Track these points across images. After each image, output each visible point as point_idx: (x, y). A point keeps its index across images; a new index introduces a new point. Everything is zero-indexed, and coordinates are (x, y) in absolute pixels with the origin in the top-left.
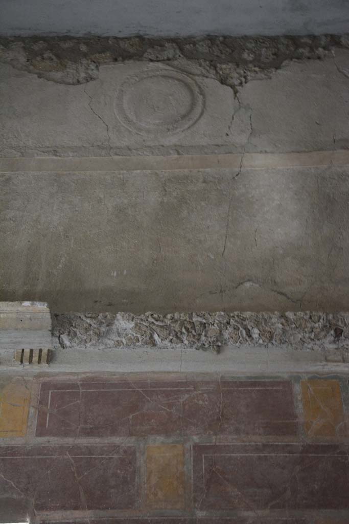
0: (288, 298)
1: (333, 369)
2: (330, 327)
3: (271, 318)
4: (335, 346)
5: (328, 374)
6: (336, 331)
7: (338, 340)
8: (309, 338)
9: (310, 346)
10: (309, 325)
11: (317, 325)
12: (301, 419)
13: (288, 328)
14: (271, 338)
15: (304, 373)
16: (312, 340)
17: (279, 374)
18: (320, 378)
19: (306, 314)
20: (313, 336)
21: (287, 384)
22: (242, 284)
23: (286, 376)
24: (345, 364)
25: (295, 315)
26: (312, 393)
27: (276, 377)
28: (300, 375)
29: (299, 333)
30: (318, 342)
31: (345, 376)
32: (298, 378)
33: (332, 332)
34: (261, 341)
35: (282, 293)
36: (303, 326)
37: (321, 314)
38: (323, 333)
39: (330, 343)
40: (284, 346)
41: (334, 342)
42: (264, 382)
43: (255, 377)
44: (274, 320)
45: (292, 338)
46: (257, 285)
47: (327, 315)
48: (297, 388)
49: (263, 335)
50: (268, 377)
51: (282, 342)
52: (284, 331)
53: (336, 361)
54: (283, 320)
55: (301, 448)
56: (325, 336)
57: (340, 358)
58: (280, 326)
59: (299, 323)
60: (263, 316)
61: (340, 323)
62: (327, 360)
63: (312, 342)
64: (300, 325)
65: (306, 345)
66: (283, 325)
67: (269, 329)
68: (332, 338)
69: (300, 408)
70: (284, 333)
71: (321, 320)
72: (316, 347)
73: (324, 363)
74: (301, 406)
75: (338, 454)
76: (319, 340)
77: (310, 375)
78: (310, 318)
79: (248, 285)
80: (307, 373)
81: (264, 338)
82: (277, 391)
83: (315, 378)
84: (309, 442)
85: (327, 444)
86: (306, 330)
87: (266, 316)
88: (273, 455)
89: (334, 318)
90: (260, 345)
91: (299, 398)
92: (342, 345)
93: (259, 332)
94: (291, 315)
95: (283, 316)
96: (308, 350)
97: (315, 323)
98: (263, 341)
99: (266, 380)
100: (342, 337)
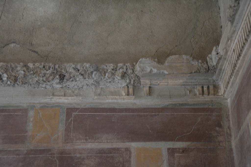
0: (39, 55)
1: (58, 101)
2: (56, 73)
3: (16, 67)
4: (60, 86)
5: (54, 104)
6: (60, 75)
7: (62, 82)
8: (43, 80)
9: (44, 86)
10: (43, 72)
11: (48, 72)
12: (30, 133)
13: (28, 74)
14: (16, 80)
15: (38, 103)
16: (44, 82)
17: (21, 104)
18: (48, 107)
19: (41, 65)
20: (45, 80)
21: (25, 111)
22: (8, 44)
23: (25, 105)
24: (65, 98)
25: (34, 65)
26: (41, 116)
27: (18, 106)
28: (35, 105)
29: (36, 77)
30: (49, 83)
31: (64, 105)
32: (33, 107)
33: (58, 77)
34: (9, 83)
35: (35, 52)
36: (39, 73)
37: (51, 65)
38: (51, 77)
39: (57, 84)
40: (26, 86)
41: (60, 83)
42: (9, 110)
43: (4, 107)
44: (19, 68)
45: (31, 80)
46: (19, 46)
47: (55, 65)
48: (31, 113)
49: (9, 78)
50: (12, 107)
51: (24, 83)
52: (25, 76)
53: (59, 96)
54: (25, 69)
55: (25, 152)
56: (53, 79)
57: (63, 93)
58: (23, 72)
59: (35, 70)
60: (11, 65)
61: (63, 71)
62: (53, 95)
63: (45, 83)
64: (36, 72)
65: (41, 85)
66: (24, 71)
67: (14, 75)
68: (58, 81)
69: (30, 126)
70: (24, 77)
71: (51, 69)
72: (48, 87)
73: (51, 97)
74: (31, 124)
75: (49, 154)
76: (49, 82)
77: (42, 105)
78: (44, 67)
79: (12, 45)
80: (40, 103)
81: (11, 81)
82: (17, 115)
83: (44, 107)
84: (32, 148)
85: (43, 148)
86: (40, 75)
87: (13, 66)
88: (5, 157)
89: (59, 67)
90: (9, 85)
91: (31, 120)
92: (65, 85)
93: (7, 76)
94: (31, 65)
95: (26, 66)
96: (42, 88)
97: (47, 71)
98: (11, 82)
99: (11, 108)
100: (65, 80)
